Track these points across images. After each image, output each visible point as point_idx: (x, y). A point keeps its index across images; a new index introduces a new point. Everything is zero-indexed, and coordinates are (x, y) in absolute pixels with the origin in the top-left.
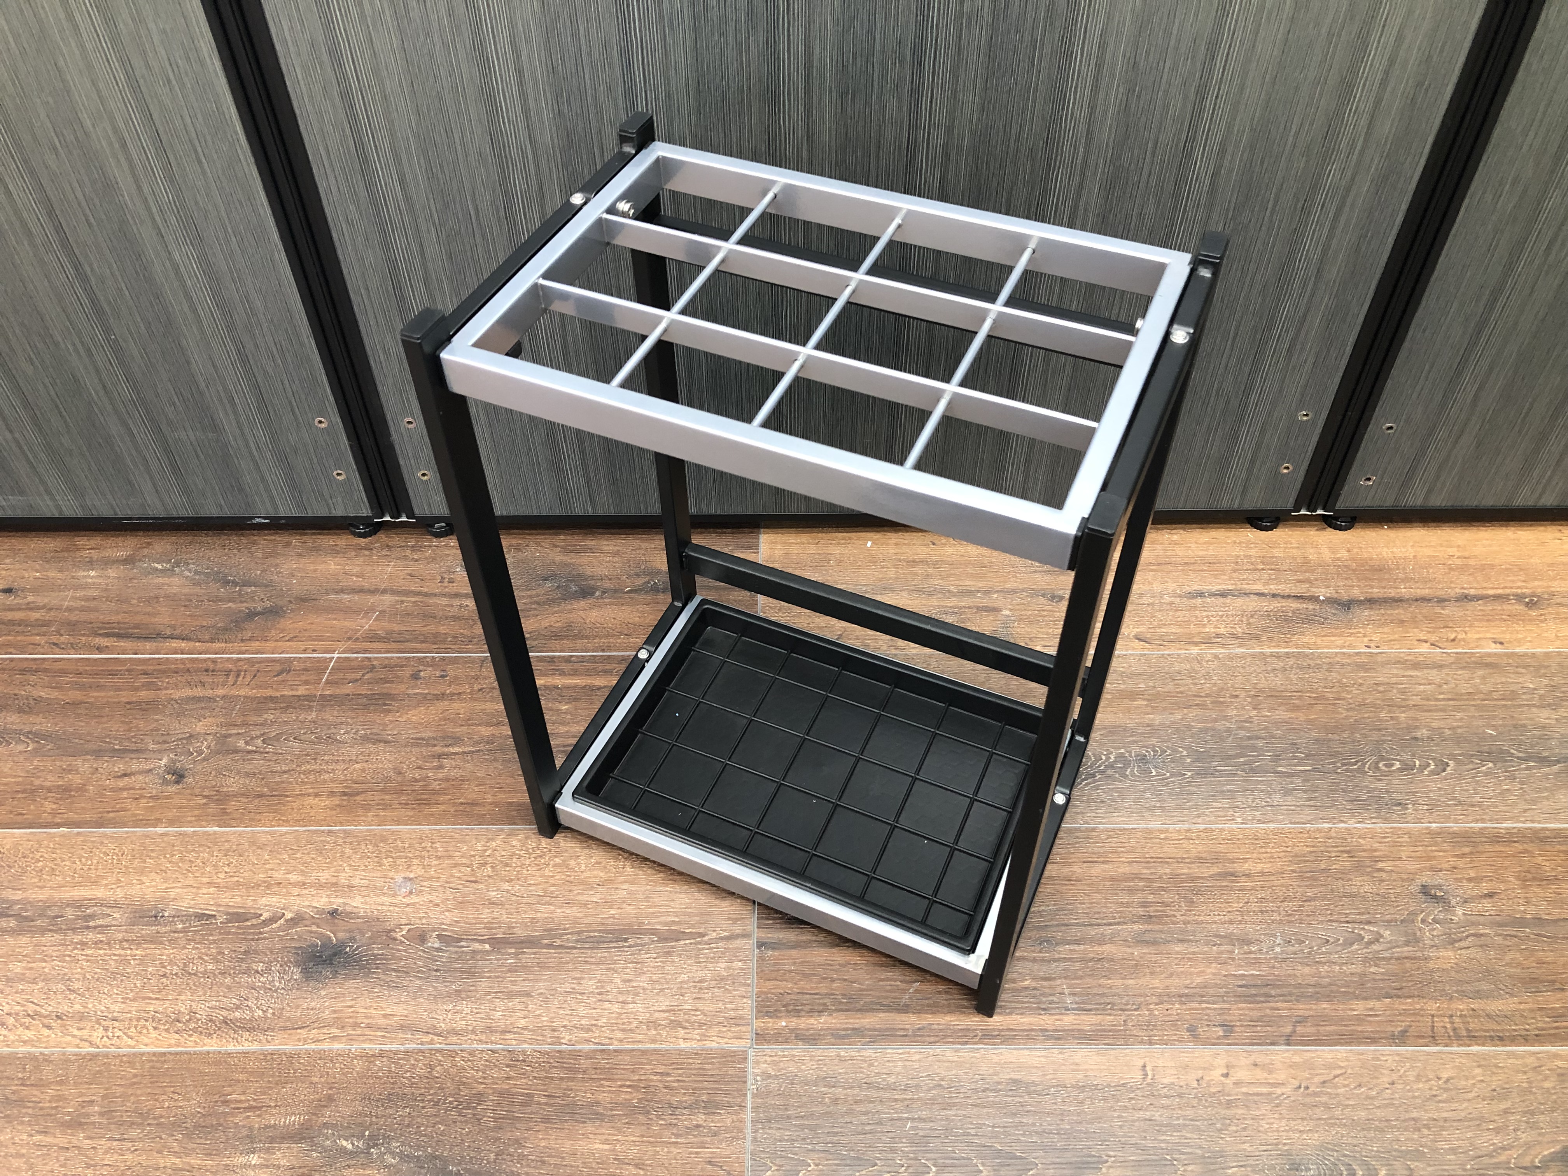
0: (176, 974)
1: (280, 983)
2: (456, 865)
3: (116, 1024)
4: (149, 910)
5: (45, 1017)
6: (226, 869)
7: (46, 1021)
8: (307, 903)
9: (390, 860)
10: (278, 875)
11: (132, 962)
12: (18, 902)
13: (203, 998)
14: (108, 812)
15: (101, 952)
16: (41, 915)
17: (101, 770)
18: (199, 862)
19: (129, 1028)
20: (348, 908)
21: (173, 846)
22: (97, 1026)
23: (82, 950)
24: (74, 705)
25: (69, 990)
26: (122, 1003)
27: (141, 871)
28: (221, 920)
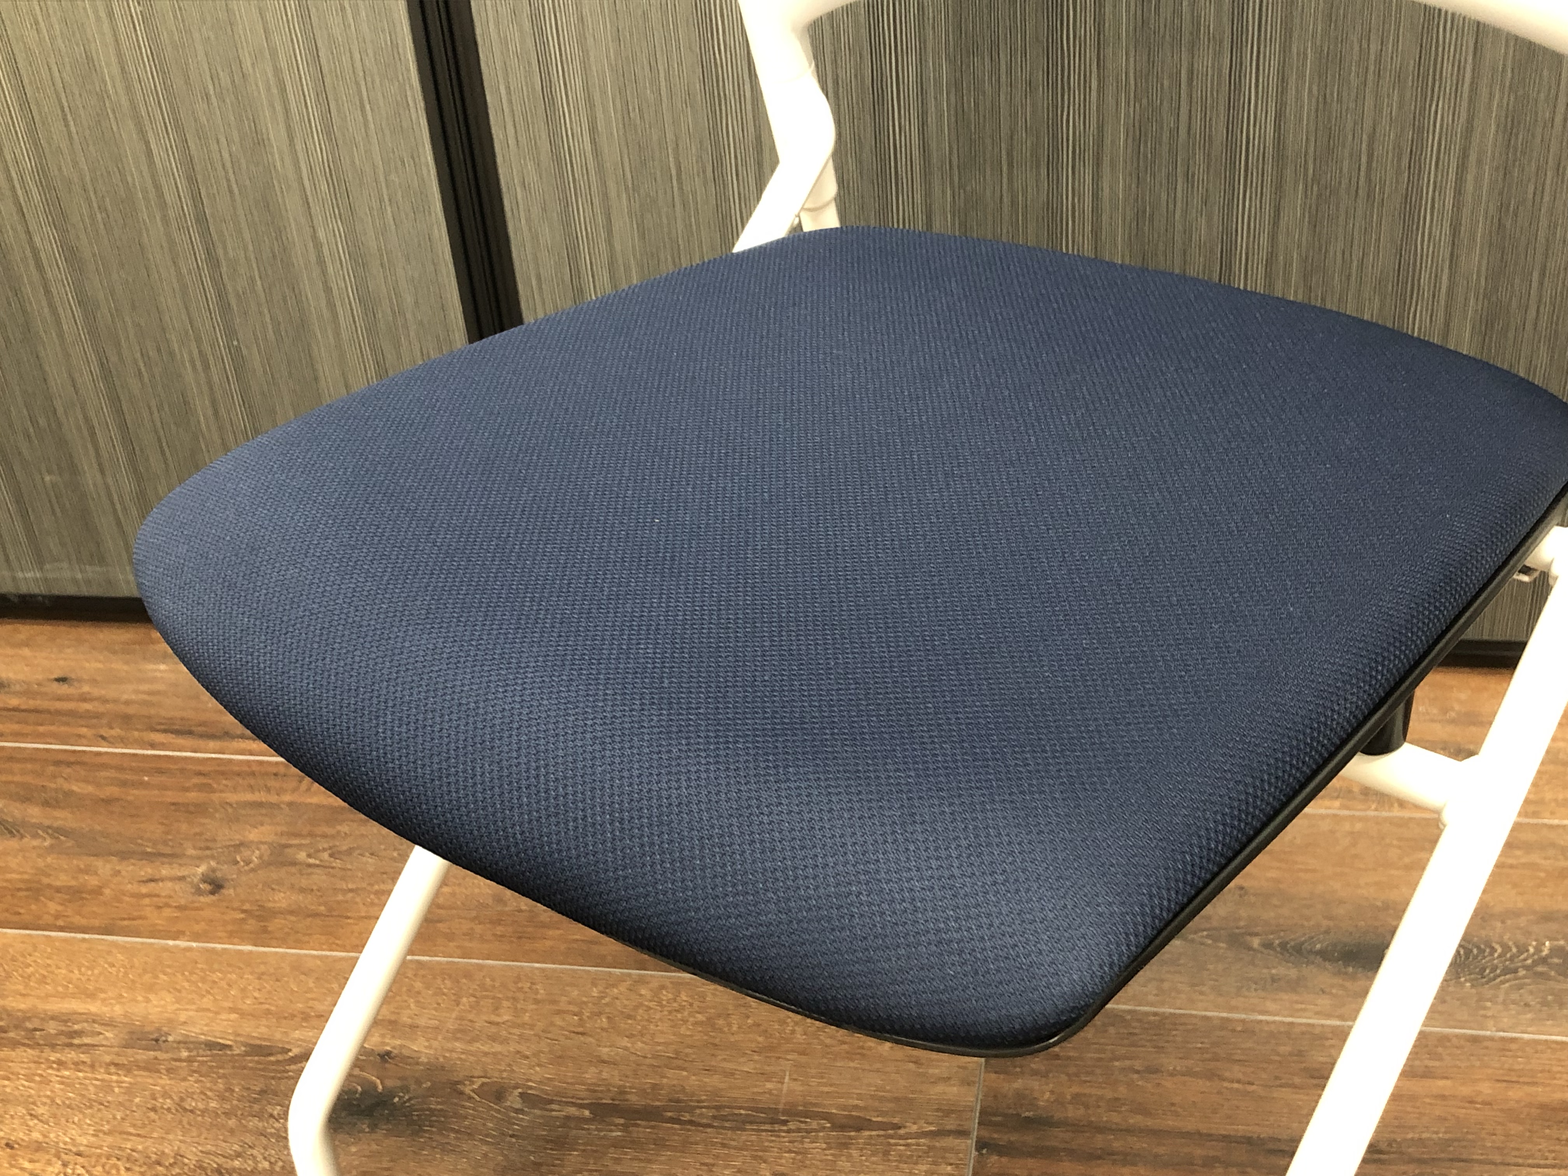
0: (169, 1110)
2: (559, 1012)
3: (80, 1160)
4: (151, 1033)
6: (256, 994)
9: (472, 999)
10: (321, 1007)
11: (117, 1090)
13: (196, 1140)
14: (124, 919)
15: (81, 1074)
16: (16, 1027)
17: (124, 873)
18: (223, 984)
19: (94, 1167)
20: (405, 1052)
21: (196, 963)
22: (54, 1159)
23: (58, 1070)
24: (108, 801)
25: (31, 1115)
26: (93, 1135)
27: (151, 988)
28: (237, 1052)
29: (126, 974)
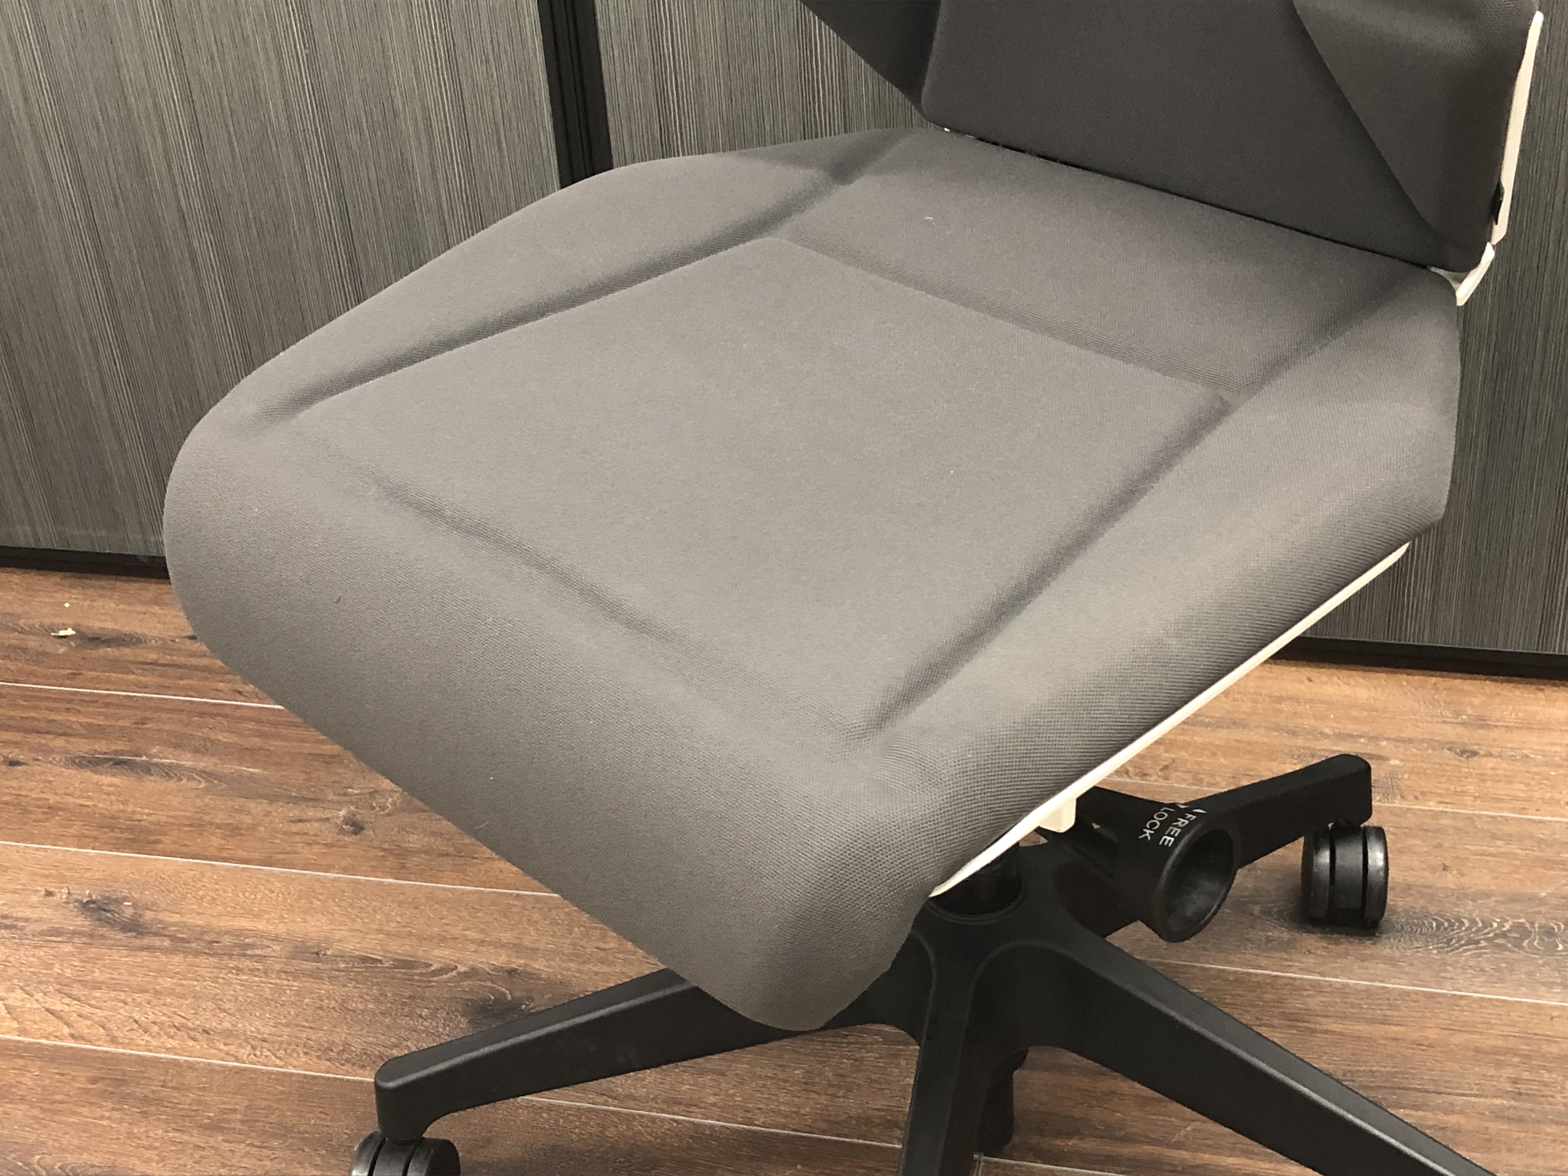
0: (334, 1008)
1: (445, 1029)
3: (266, 1045)
4: (311, 947)
5: (191, 1030)
6: (399, 919)
7: (192, 1033)
8: (484, 960)
9: (582, 929)
10: (455, 931)
11: (288, 992)
12: (174, 924)
13: (359, 1033)
14: (280, 853)
15: (257, 979)
16: (197, 939)
17: (274, 814)
18: (370, 909)
19: (278, 1050)
20: (528, 969)
21: (344, 892)
22: (245, 1044)
23: (237, 975)
24: (252, 750)
25: (219, 1009)
26: (274, 1027)
27: (307, 911)
28: (387, 965)
29: (285, 899)
